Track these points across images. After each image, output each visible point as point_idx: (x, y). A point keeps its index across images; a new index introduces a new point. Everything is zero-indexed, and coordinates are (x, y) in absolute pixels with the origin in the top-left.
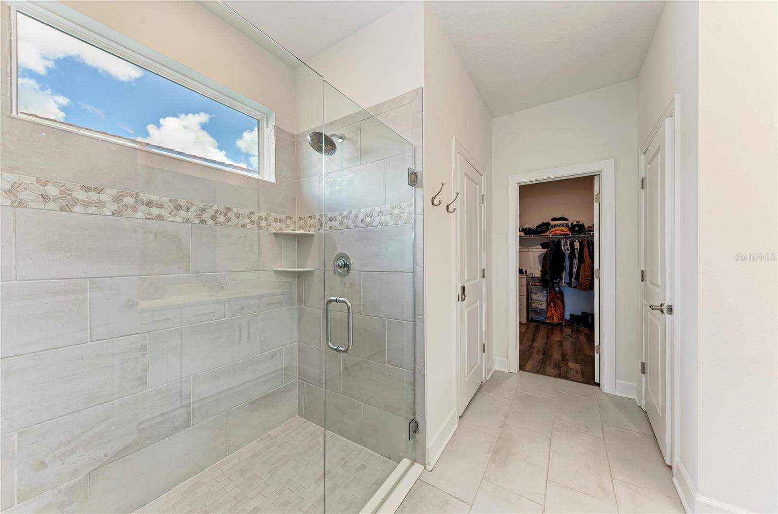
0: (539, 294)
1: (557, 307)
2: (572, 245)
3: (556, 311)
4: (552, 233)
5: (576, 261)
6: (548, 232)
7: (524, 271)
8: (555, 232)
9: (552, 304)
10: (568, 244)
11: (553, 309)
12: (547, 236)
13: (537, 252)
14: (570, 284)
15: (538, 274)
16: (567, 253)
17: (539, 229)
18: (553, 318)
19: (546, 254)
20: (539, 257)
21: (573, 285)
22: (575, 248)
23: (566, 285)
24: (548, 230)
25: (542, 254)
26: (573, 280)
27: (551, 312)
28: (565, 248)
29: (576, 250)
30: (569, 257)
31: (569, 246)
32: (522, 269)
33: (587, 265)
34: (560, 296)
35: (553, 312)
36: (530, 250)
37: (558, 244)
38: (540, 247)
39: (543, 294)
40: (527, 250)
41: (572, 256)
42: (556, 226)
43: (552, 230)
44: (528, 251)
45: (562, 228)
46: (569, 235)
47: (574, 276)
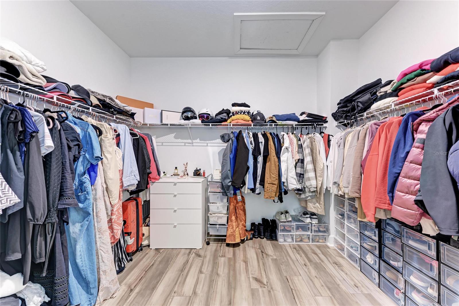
0: (218, 204)
1: (238, 219)
2: (255, 136)
3: (238, 226)
4: (234, 122)
5: (260, 159)
6: (229, 121)
7: (202, 172)
8: (236, 121)
9: (233, 218)
10: (251, 136)
11: (234, 224)
12: (227, 125)
13: (216, 147)
14: (253, 190)
15: (217, 176)
16: (251, 147)
17: (219, 117)
18: (234, 237)
19: (226, 149)
20: (219, 153)
21: (257, 191)
22: (260, 141)
23: (249, 191)
24: (229, 117)
25: (223, 149)
26: (258, 185)
27: (233, 228)
28: (249, 140)
29: (260, 144)
30: (253, 154)
31: (252, 139)
32: (200, 169)
33: (273, 165)
34: (242, 205)
35: (234, 229)
36: (209, 145)
37: (239, 137)
38: (220, 140)
39: (223, 203)
40: (206, 144)
41: (256, 152)
42: (237, 113)
43: (233, 117)
44: (207, 146)
45: (244, 116)
46: (251, 125)
47: (259, 179)
